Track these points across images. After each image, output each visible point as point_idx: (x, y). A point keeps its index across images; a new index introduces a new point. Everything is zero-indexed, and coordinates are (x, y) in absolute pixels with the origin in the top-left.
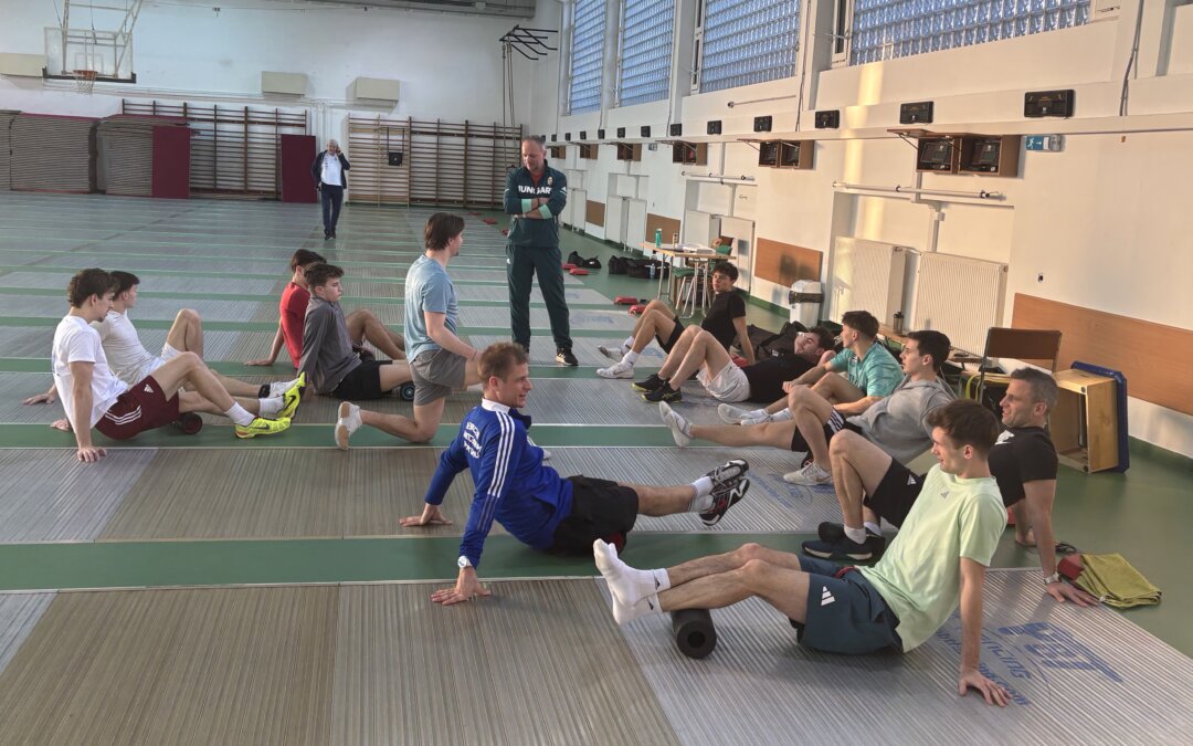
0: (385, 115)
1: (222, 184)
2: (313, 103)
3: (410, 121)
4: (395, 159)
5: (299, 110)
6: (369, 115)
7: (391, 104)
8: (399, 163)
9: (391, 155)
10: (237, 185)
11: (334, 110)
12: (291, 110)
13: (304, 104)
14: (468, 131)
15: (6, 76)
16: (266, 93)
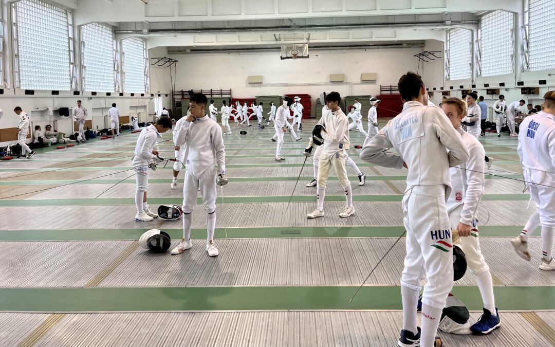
2: (347, 84)
3: (381, 86)
7: (373, 82)
11: (353, 84)
13: (344, 84)
15: (250, 83)
16: (331, 81)
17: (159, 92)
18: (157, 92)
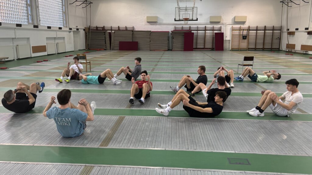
0: (242, 26)
1: (198, 47)
2: (222, 24)
3: (249, 27)
4: (244, 37)
5: (219, 26)
6: (238, 26)
7: (244, 23)
8: (245, 39)
9: (243, 37)
10: (202, 47)
11: (228, 25)
12: (217, 26)
13: (220, 24)
14: (265, 29)
15: (148, 22)
16: (211, 22)
17: (77, 27)
18: (75, 27)
